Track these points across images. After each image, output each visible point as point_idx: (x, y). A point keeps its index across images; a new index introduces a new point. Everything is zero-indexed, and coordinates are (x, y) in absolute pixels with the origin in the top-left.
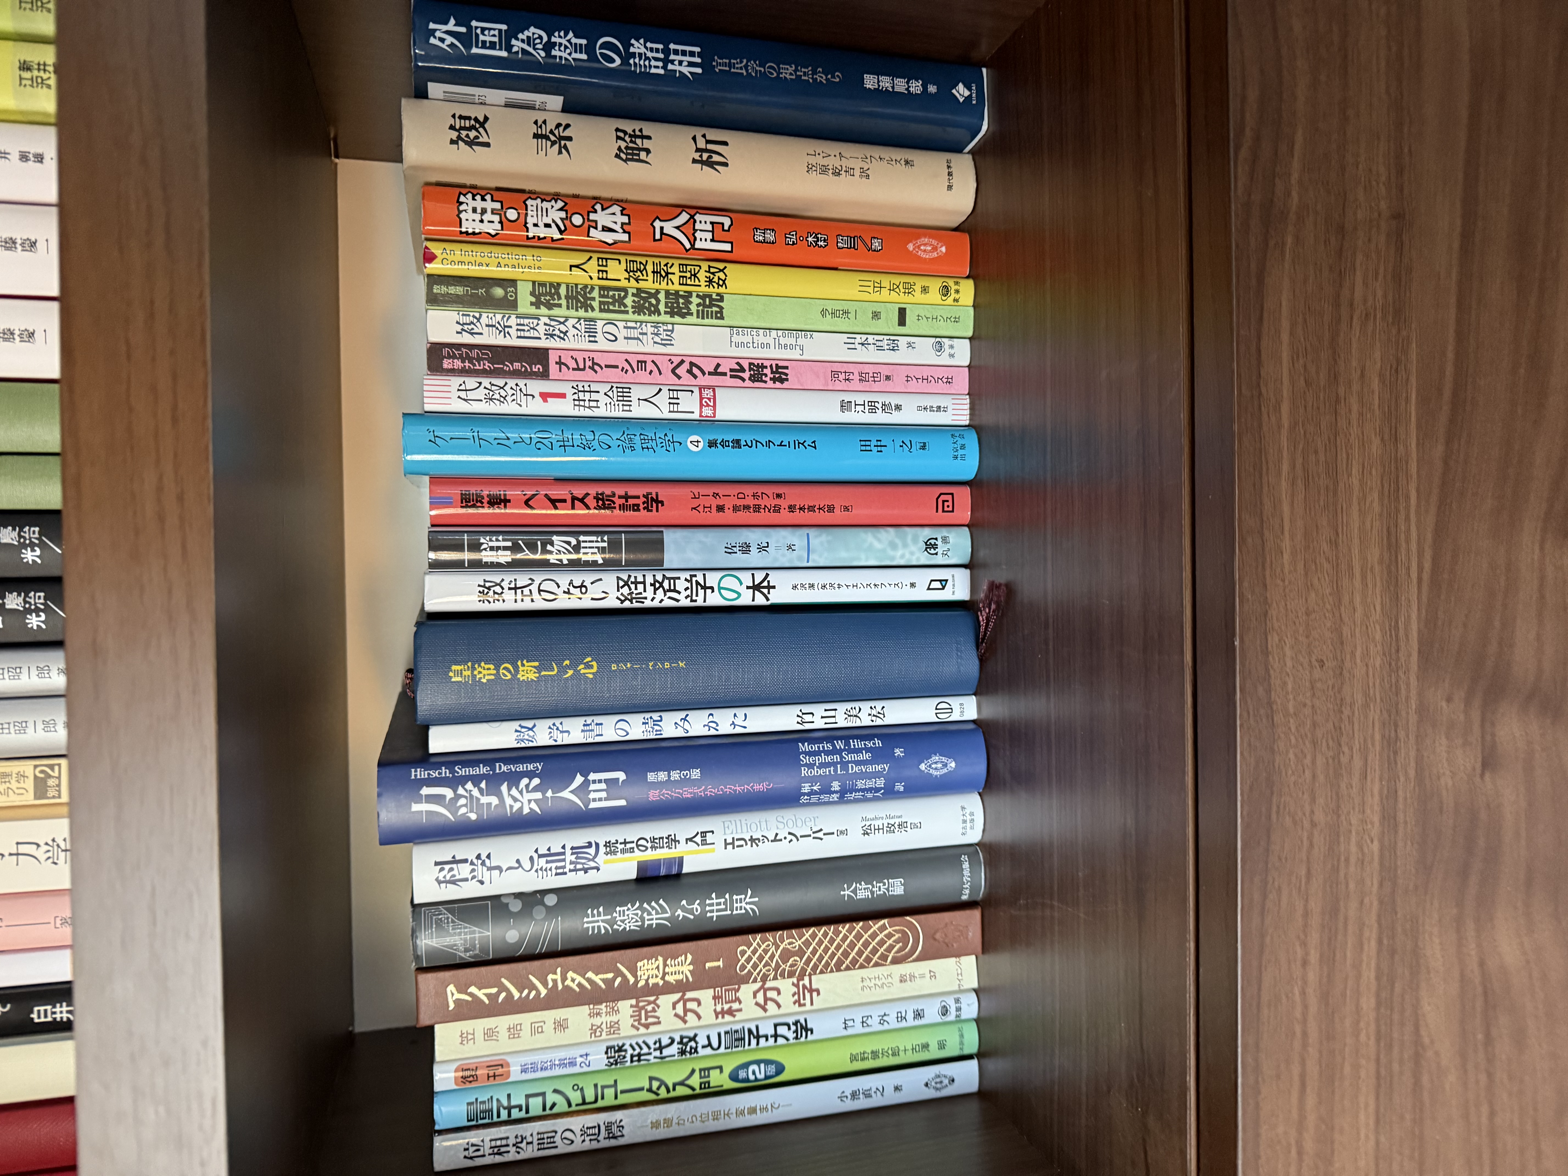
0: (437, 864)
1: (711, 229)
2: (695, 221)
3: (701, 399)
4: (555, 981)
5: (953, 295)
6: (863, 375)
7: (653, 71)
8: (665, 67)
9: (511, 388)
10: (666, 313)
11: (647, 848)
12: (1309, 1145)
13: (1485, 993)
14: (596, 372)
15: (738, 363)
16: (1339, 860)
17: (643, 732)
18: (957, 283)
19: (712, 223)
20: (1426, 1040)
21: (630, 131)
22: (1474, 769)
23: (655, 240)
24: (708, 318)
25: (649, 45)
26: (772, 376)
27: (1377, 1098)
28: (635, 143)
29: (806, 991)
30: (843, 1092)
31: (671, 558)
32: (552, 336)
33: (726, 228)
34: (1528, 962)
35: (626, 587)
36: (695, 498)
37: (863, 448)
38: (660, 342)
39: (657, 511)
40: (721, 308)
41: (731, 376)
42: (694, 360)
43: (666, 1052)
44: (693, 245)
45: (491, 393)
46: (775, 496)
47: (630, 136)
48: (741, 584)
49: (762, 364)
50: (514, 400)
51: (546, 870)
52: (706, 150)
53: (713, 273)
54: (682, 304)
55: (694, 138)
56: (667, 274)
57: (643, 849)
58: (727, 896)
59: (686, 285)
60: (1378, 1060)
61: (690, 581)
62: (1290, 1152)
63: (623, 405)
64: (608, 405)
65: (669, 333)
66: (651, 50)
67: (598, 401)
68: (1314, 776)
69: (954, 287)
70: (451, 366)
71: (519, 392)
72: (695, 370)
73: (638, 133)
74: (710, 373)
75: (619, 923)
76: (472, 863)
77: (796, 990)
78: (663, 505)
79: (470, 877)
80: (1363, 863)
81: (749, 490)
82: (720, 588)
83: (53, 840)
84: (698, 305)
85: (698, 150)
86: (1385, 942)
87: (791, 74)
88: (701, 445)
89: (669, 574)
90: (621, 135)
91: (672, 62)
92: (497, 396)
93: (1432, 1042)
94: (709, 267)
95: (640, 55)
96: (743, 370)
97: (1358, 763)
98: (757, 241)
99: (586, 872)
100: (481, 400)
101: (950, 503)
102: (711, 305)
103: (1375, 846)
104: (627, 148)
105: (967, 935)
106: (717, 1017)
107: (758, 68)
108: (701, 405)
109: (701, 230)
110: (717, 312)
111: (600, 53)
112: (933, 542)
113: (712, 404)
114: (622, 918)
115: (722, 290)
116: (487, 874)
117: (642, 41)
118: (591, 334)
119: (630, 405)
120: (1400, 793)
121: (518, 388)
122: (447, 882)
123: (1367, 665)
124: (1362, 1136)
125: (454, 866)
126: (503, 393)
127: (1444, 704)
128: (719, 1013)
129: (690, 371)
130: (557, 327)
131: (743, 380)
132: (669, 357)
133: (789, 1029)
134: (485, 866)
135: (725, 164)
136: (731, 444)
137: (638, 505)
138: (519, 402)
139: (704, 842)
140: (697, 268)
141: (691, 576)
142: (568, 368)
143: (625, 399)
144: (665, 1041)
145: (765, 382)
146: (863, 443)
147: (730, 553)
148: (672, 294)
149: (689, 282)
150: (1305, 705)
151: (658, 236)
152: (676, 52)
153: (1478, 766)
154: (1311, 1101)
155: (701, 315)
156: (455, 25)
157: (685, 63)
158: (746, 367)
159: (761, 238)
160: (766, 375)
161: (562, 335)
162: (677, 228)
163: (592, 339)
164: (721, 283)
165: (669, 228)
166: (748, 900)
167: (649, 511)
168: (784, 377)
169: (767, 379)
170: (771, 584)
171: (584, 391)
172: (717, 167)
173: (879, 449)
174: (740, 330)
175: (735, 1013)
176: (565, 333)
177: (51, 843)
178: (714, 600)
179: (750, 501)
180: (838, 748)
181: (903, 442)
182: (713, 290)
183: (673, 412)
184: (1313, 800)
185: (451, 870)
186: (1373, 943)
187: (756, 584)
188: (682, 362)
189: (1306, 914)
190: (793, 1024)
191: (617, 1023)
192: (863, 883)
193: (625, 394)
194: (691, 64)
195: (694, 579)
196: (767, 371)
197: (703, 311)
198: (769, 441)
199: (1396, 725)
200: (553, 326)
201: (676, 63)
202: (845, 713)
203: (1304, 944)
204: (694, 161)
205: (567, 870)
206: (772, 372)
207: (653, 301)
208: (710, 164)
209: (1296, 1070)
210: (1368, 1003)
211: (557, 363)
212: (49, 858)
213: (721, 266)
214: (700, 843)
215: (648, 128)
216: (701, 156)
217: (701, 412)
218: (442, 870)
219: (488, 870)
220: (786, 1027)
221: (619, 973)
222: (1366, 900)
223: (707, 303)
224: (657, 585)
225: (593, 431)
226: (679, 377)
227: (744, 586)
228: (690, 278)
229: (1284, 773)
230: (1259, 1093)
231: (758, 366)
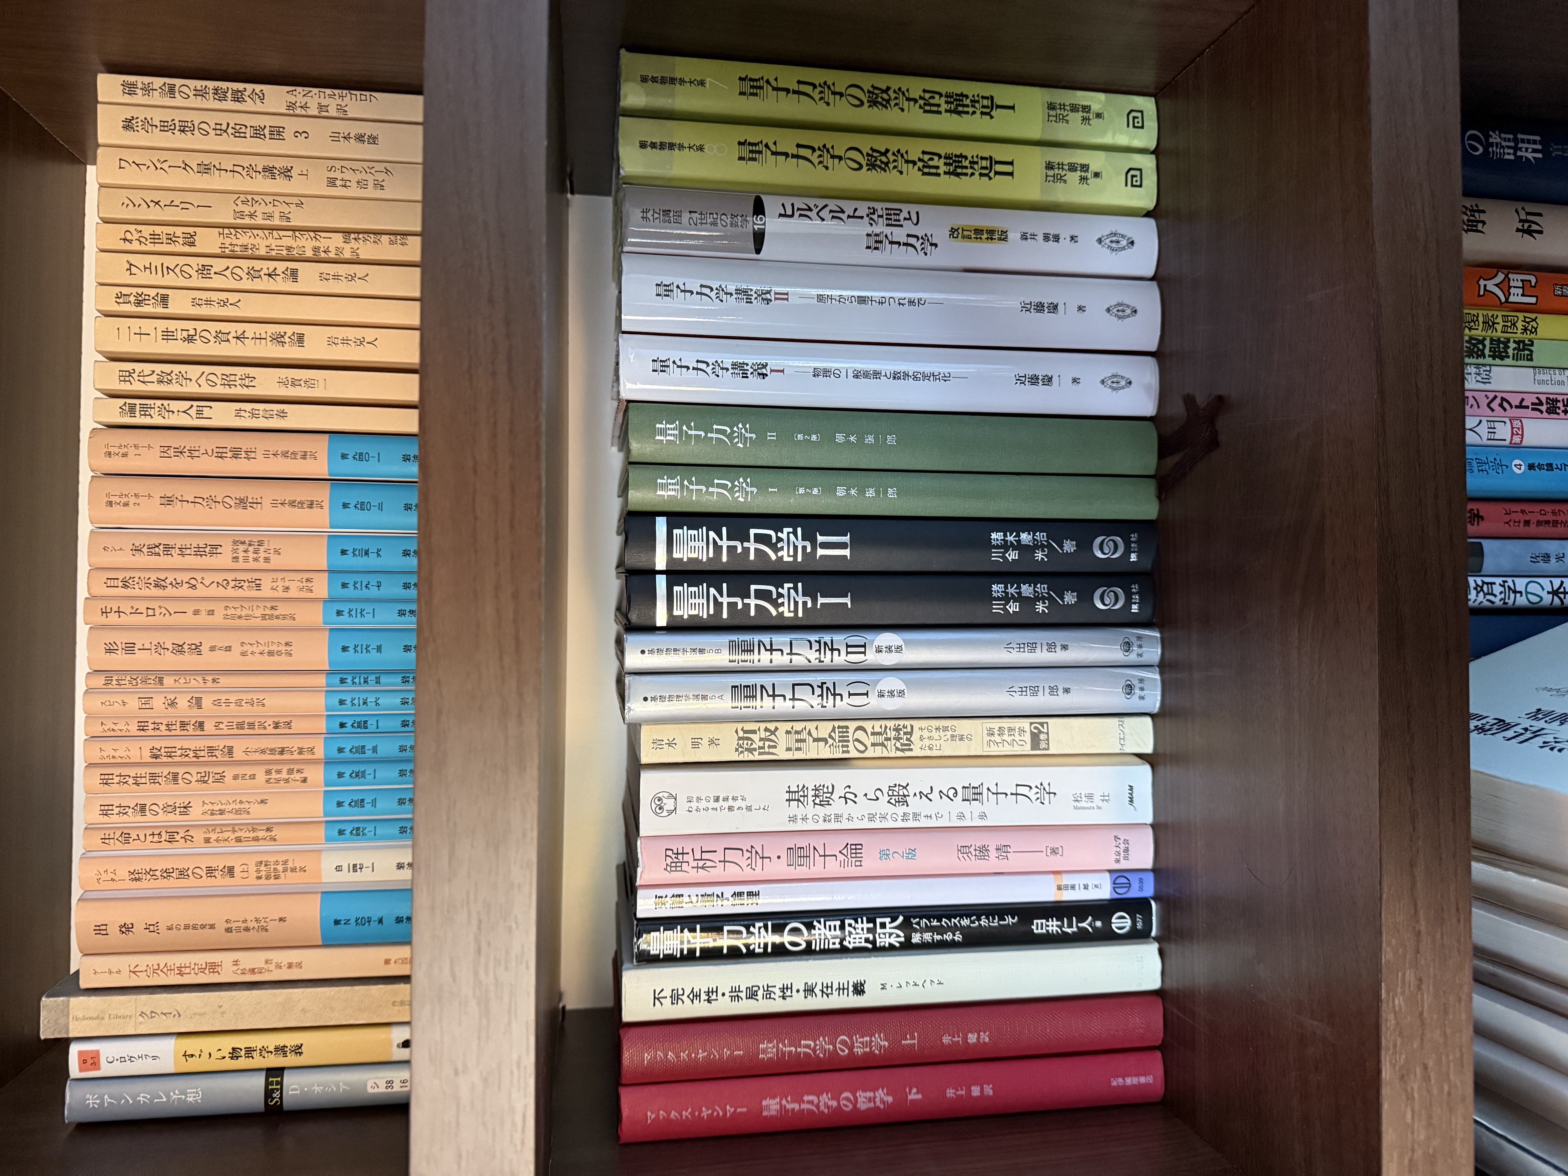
1: (1521, 286)
2: (1509, 280)
3: (1512, 428)
7: (1506, 157)
8: (1515, 154)
10: (1490, 356)
15: (1538, 398)
19: (1522, 281)
21: (1469, 206)
23: (1479, 296)
24: (1521, 360)
25: (1503, 135)
26: (1563, 409)
28: (1474, 216)
31: (1486, 565)
33: (1533, 284)
36: (1507, 514)
38: (1481, 380)
39: (1478, 524)
40: (1531, 351)
41: (1533, 409)
42: (1505, 395)
44: (1507, 299)
47: (1470, 211)
48: (1543, 589)
49: (1557, 398)
52: (1527, 221)
53: (1528, 323)
54: (1503, 348)
55: (1517, 211)
56: (1494, 323)
59: (1507, 332)
61: (1503, 586)
65: (1488, 373)
66: (1505, 139)
72: (1505, 404)
73: (1475, 208)
74: (1516, 407)
78: (1481, 519)
81: (1549, 508)
82: (1527, 593)
83: (1041, 784)
84: (1514, 349)
85: (1521, 221)
88: (1523, 468)
89: (1487, 580)
91: (1520, 149)
94: (1525, 317)
95: (1497, 144)
96: (1541, 404)
98: (1556, 295)
102: (1523, 350)
104: (1468, 220)
108: (1513, 434)
109: (1514, 287)
110: (1528, 355)
113: (1520, 433)
115: (1533, 336)
117: (1497, 132)
129: (1501, 405)
131: (1542, 412)
132: (1485, 393)
135: (1541, 232)
136: (1546, 467)
140: (1516, 319)
141: (1504, 582)
145: (1558, 414)
147: (1534, 562)
148: (1495, 340)
149: (1509, 330)
151: (1482, 293)
152: (1523, 141)
155: (1516, 358)
157: (1530, 150)
158: (1544, 401)
159: (1560, 292)
160: (1559, 408)
162: (1496, 285)
164: (1533, 330)
165: (1491, 286)
169: (1560, 411)
172: (1534, 235)
174: (1541, 369)
177: (1039, 786)
178: (1522, 601)
179: (1550, 517)
182: (1526, 337)
183: (1490, 439)
187: (1555, 589)
188: (1496, 397)
194: (1534, 151)
195: (1506, 584)
196: (1560, 405)
197: (1517, 354)
201: (1523, 150)
204: (1518, 230)
206: (1564, 405)
207: (1481, 347)
208: (1529, 232)
212: (1038, 798)
213: (1533, 316)
215: (1483, 204)
216: (1523, 226)
217: (1512, 439)
223: (1521, 347)
224: (1479, 589)
226: (1493, 410)
227: (1545, 592)
228: (1511, 327)
231: (1553, 400)
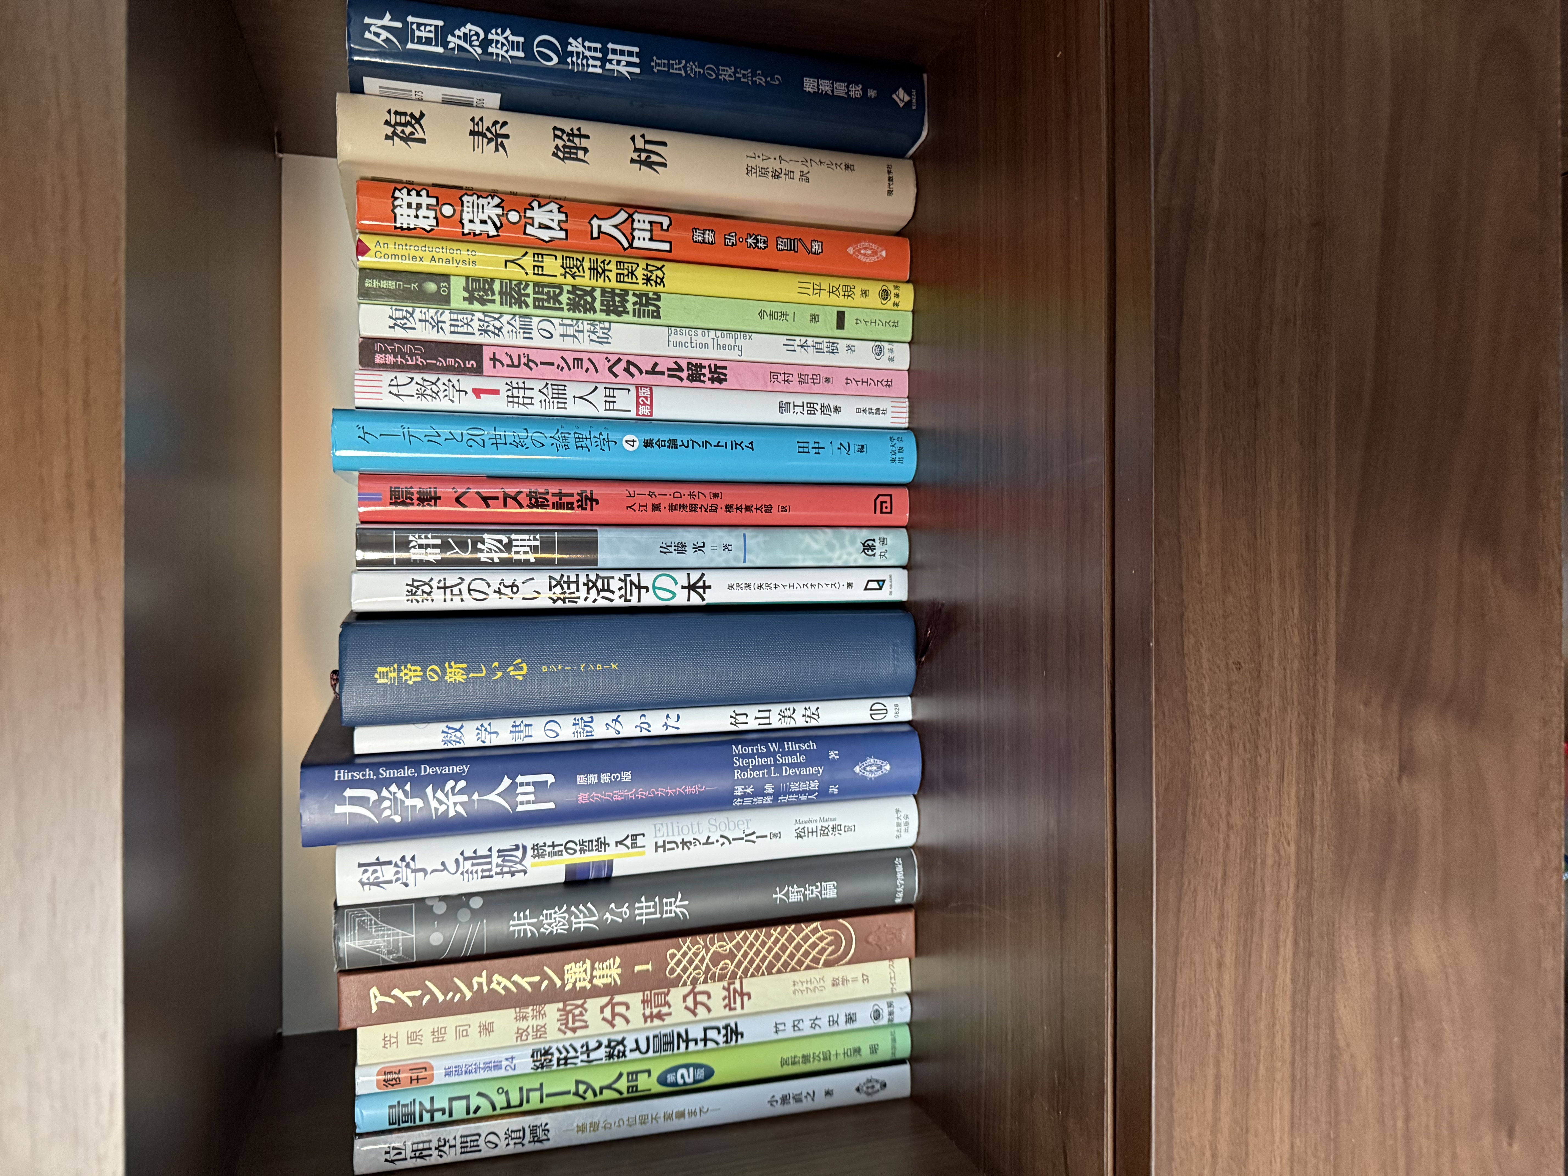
0: (360, 865)
1: (649, 228)
2: (633, 220)
3: (638, 397)
4: (480, 985)
5: (893, 299)
6: (803, 377)
7: (591, 70)
8: (603, 67)
9: (444, 384)
10: (601, 311)
11: (575, 851)
12: (1224, 1148)
13: (1401, 995)
14: (531, 369)
15: (676, 363)
16: (1255, 863)
17: (574, 733)
18: (896, 287)
19: (650, 222)
20: (1342, 1043)
21: (568, 130)
22: (1391, 772)
23: (592, 238)
24: (644, 316)
25: (587, 44)
26: (710, 376)
27: (1292, 1101)
28: (573, 142)
29: (737, 995)
30: (773, 1097)
31: (604, 558)
32: (486, 331)
33: (665, 227)
34: (1444, 966)
35: (559, 586)
36: (631, 496)
37: (801, 450)
38: (597, 340)
39: (592, 509)
40: (658, 307)
41: (669, 376)
42: (631, 359)
43: (593, 1056)
44: (631, 245)
45: (423, 389)
46: (712, 495)
47: (568, 135)
48: (676, 583)
49: (701, 364)
50: (446, 396)
51: (472, 873)
52: (645, 151)
53: (651, 271)
54: (618, 302)
55: (633, 138)
56: (604, 271)
57: (572, 851)
58: (657, 899)
59: (623, 282)
60: (1293, 1063)
61: (625, 581)
62: (1204, 1154)
63: (558, 402)
64: (543, 402)
65: (606, 331)
66: (589, 49)
67: (532, 398)
68: (1230, 779)
69: (894, 291)
70: (382, 361)
71: (451, 387)
72: (633, 369)
73: (576, 132)
74: (647, 372)
75: (546, 926)
76: (396, 865)
77: (725, 993)
78: (597, 503)
79: (394, 879)
80: (1279, 865)
81: (685, 490)
82: (654, 588)
84: (635, 304)
85: (636, 150)
86: (1302, 944)
87: (730, 76)
88: (636, 444)
89: (602, 574)
90: (559, 133)
91: (610, 61)
92: (429, 392)
93: (1348, 1045)
94: (647, 265)
95: (578, 54)
96: (680, 369)
97: (1274, 766)
98: (696, 242)
99: (512, 875)
100: (413, 396)
101: (888, 505)
102: (647, 304)
103: (1293, 848)
104: (564, 146)
105: (901, 937)
106: (646, 1021)
107: (697, 70)
108: (638, 404)
109: (639, 229)
110: (653, 311)
111: (537, 51)
112: (870, 543)
113: (648, 403)
114: (549, 921)
115: (660, 288)
116: (411, 876)
117: (580, 40)
118: (526, 331)
119: (565, 403)
120: (1317, 796)
121: (451, 384)
122: (371, 884)
123: (1285, 669)
124: (1277, 1139)
125: (378, 868)
126: (435, 389)
127: (1362, 707)
128: (648, 1017)
129: (627, 370)
130: (492, 323)
131: (681, 379)
132: (606, 355)
133: (719, 1032)
134: (410, 868)
135: (664, 165)
136: (667, 444)
137: (572, 503)
138: (451, 398)
139: (634, 845)
140: (635, 266)
141: (626, 576)
142: (503, 365)
143: (560, 396)
144: (593, 1044)
145: (704, 382)
146: (801, 445)
147: (665, 553)
148: (608, 292)
149: (626, 279)
150: (1222, 707)
151: (595, 235)
152: (614, 52)
153: (1396, 769)
154: (1225, 1104)
155: (637, 313)
156: (390, 20)
157: (623, 63)
158: (684, 366)
159: (700, 239)
160: (704, 375)
161: (496, 331)
162: (616, 226)
163: (528, 335)
164: (659, 281)
165: (607, 226)
166: (678, 903)
167: (583, 509)
168: (722, 377)
169: (706, 379)
170: (707, 584)
171: (518, 388)
172: (656, 167)
173: (817, 451)
174: (678, 329)
175: (665, 1017)
176: (500, 329)
178: (648, 599)
179: (686, 500)
180: (772, 750)
181: (841, 444)
182: (650, 289)
183: (610, 410)
184: (1230, 802)
185: (375, 871)
186: (1289, 946)
187: (691, 583)
188: (619, 360)
189: (1222, 916)
190: (723, 1028)
191: (544, 1027)
192: (795, 886)
193: (560, 392)
194: (629, 64)
195: (628, 579)
196: (706, 371)
197: (639, 310)
198: (706, 442)
199: (1314, 728)
200: (487, 322)
201: (614, 62)
202: (779, 714)
203: (1219, 946)
204: (633, 161)
205: (493, 873)
206: (711, 372)
207: (589, 299)
208: (649, 164)
209: (1211, 1071)
210: (1284, 1007)
211: (491, 359)
213: (659, 264)
214: (630, 846)
215: (586, 127)
216: (639, 156)
217: (638, 410)
218: (365, 871)
219: (412, 872)
220: (716, 1031)
221: (546, 976)
222: (1283, 902)
223: (644, 302)
224: (591, 585)
225: (526, 429)
226: (616, 376)
227: (679, 586)
228: (627, 275)
229: (1200, 775)
230: (1173, 1094)
231: (696, 366)
